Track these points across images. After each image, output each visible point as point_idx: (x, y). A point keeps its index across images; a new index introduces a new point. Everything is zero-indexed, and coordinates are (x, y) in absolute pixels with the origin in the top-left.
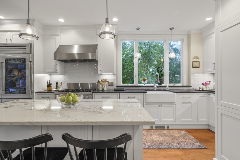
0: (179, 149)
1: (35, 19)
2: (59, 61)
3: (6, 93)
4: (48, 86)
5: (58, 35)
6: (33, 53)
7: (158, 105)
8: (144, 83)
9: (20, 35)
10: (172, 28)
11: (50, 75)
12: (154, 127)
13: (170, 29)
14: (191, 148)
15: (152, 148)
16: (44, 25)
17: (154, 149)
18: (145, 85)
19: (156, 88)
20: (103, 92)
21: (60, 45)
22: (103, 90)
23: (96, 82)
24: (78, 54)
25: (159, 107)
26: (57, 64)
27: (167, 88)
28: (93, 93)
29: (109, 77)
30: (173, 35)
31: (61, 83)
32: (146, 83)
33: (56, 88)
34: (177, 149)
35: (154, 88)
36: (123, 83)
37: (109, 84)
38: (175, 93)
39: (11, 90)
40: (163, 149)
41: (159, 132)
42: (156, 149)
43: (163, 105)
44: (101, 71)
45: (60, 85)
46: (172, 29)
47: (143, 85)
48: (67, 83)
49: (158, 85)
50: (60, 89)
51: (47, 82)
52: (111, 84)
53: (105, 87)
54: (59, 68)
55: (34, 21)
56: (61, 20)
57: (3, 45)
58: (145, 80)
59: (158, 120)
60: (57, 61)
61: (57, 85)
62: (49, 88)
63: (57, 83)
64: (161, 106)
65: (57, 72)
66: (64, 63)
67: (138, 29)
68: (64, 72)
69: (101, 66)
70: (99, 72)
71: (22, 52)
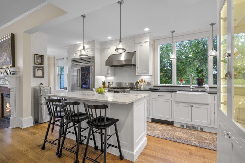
0: (196, 146)
1: (95, 40)
2: (110, 67)
3: (81, 88)
4: (103, 84)
5: (109, 48)
6: (94, 62)
7: (188, 105)
8: (181, 83)
9: (80, 55)
10: (213, 23)
11: (106, 76)
12: (185, 127)
13: (211, 25)
14: (210, 149)
15: (168, 139)
16: (101, 43)
17: (171, 140)
18: (183, 85)
19: (192, 89)
20: (140, 90)
21: (110, 55)
22: (140, 89)
23: (134, 82)
24: (125, 60)
25: (189, 107)
26: (109, 69)
27: (206, 89)
28: (130, 91)
29: (146, 78)
30: (214, 30)
31: (112, 82)
32: (183, 84)
33: (109, 86)
34: (194, 146)
35: (190, 88)
36: (161, 83)
37: (147, 84)
38: (209, 94)
39: (84, 86)
40: (178, 142)
41: (187, 131)
42: (172, 141)
43: (194, 105)
44: (138, 73)
45: (112, 84)
46: (213, 25)
47: (181, 85)
48: (116, 83)
49: (198, 85)
50: (111, 87)
51: (103, 82)
52: (149, 84)
53: (142, 86)
54: (109, 72)
55: (94, 42)
56: (110, 38)
57: (80, 59)
58: (182, 80)
59: (188, 119)
60: (109, 67)
61: (109, 84)
62: (104, 86)
63: (109, 83)
64: (193, 106)
65: (108, 74)
66: (114, 67)
67: (173, 32)
68: (114, 75)
69: (138, 69)
70: (137, 74)
71: (88, 62)
